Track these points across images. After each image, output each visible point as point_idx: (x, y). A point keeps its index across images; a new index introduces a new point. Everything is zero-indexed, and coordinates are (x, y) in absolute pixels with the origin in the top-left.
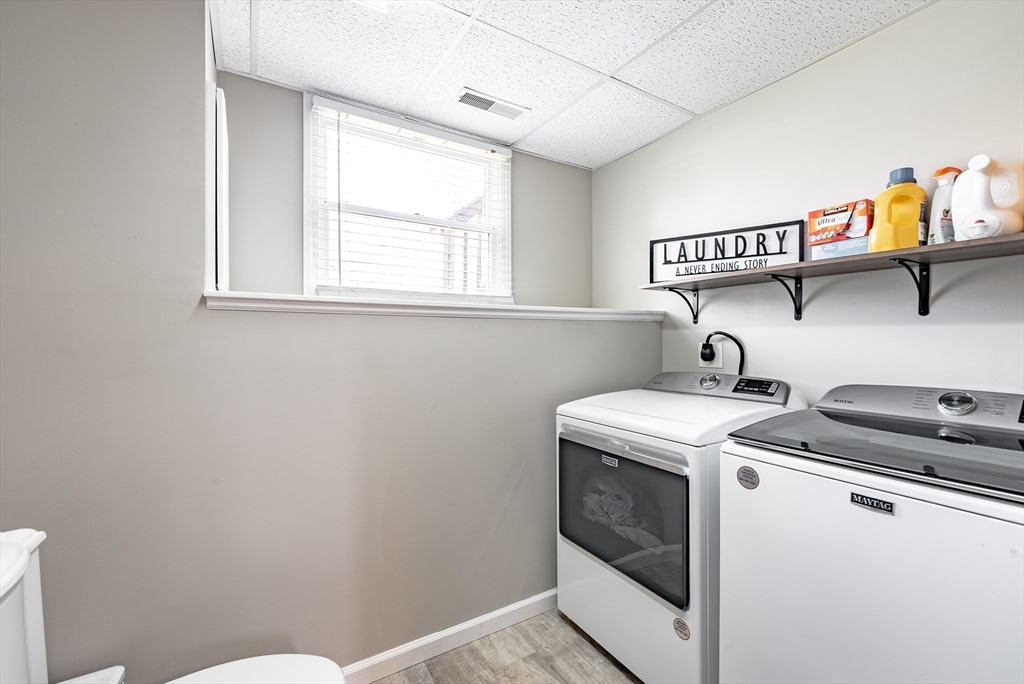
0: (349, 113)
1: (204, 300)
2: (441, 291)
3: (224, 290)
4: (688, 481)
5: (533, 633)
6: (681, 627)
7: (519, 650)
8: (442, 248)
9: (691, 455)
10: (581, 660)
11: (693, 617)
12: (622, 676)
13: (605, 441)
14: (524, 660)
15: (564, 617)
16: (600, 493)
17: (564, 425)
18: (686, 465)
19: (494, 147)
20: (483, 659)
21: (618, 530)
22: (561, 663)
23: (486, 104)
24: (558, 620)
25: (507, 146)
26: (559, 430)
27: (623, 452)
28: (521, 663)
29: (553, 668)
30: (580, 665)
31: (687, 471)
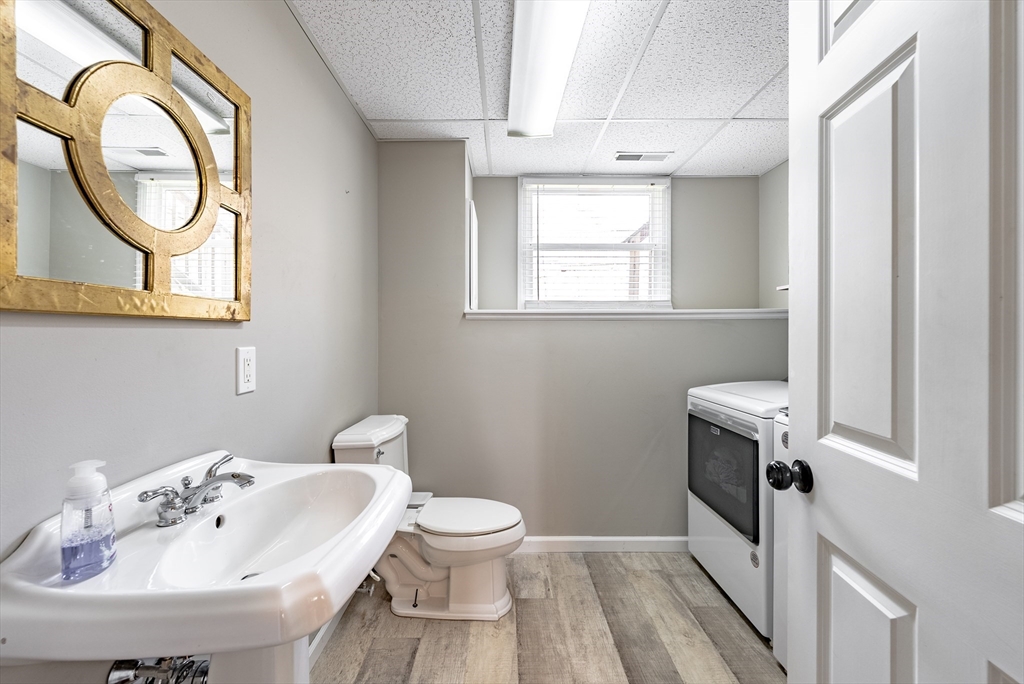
0: (544, 184)
1: (464, 314)
2: (627, 299)
3: (475, 308)
4: (757, 445)
5: (664, 560)
6: (754, 558)
7: (650, 566)
8: (628, 260)
9: (760, 424)
10: (695, 583)
11: (761, 550)
12: (725, 601)
13: (717, 416)
14: (651, 571)
15: (694, 559)
16: (716, 458)
17: (692, 404)
18: (757, 432)
19: (653, 181)
20: (621, 562)
21: (724, 486)
22: (678, 581)
23: (637, 157)
24: (688, 559)
25: (667, 176)
26: (689, 407)
27: (726, 424)
28: (648, 573)
29: (671, 581)
30: (693, 586)
31: (757, 437)
